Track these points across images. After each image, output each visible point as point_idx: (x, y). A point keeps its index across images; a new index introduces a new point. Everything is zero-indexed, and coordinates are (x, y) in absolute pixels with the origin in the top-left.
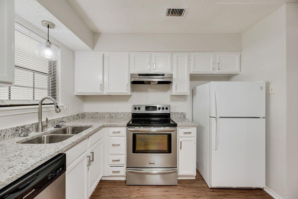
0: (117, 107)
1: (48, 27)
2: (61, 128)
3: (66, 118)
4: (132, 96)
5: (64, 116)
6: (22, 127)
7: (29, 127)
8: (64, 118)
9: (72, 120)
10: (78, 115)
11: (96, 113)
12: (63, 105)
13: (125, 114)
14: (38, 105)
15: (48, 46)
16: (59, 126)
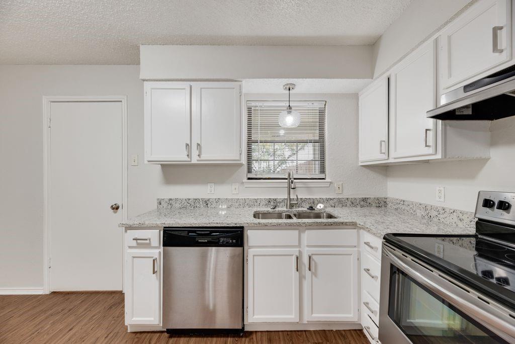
0: (443, 192)
1: (289, 89)
2: (313, 211)
3: (335, 201)
4: (489, 162)
5: (331, 197)
6: (274, 200)
7: (281, 201)
8: (331, 199)
9: (348, 205)
10: (365, 200)
11: (402, 203)
12: (330, 181)
13: (461, 215)
14: (287, 179)
15: (289, 113)
16: (312, 207)
